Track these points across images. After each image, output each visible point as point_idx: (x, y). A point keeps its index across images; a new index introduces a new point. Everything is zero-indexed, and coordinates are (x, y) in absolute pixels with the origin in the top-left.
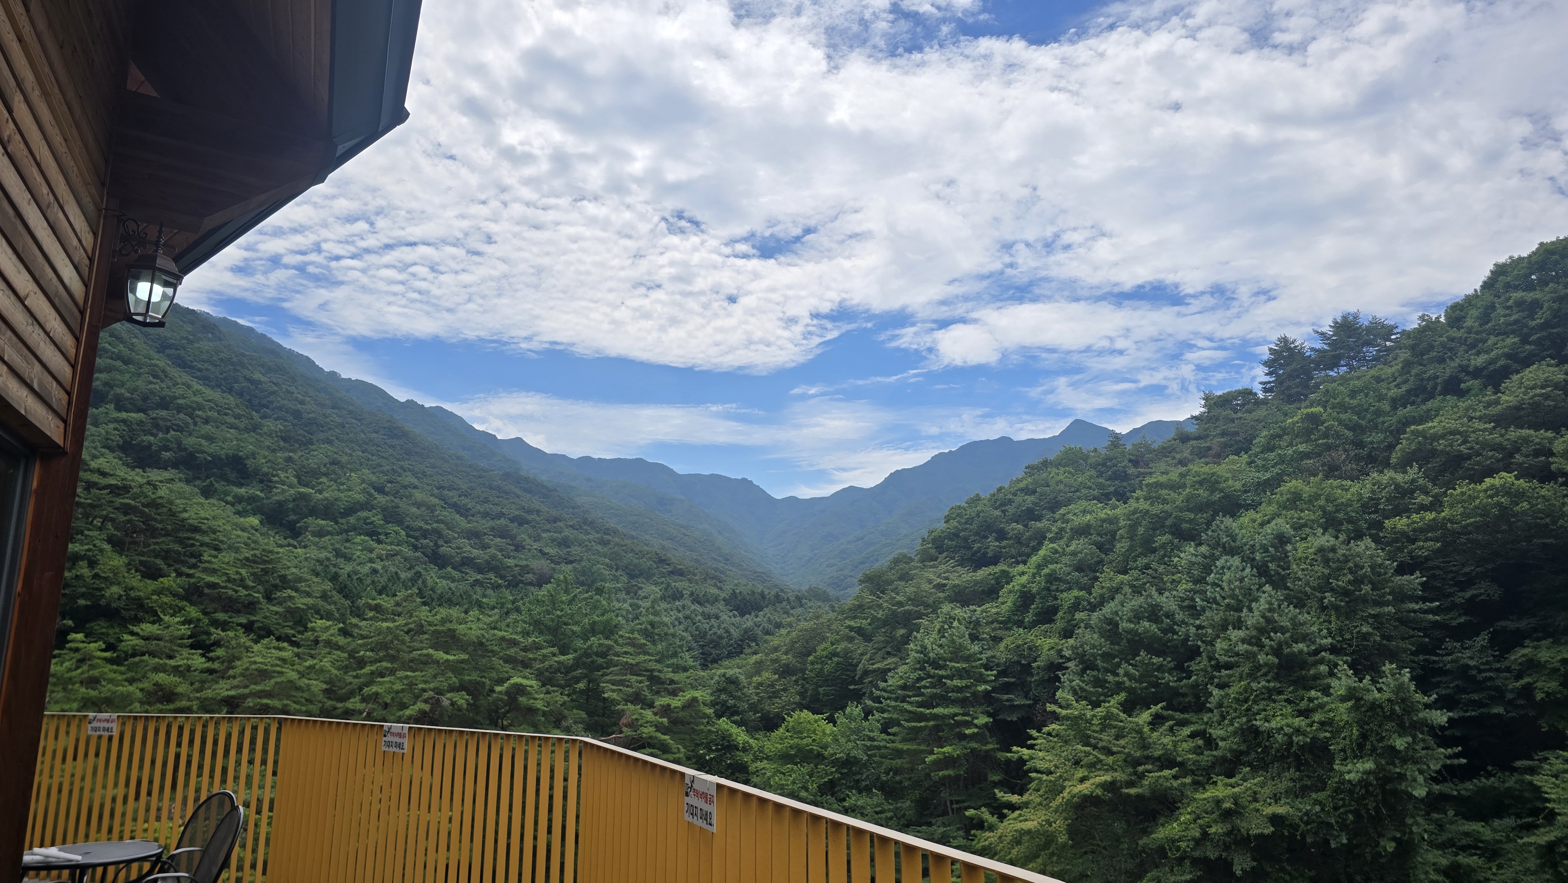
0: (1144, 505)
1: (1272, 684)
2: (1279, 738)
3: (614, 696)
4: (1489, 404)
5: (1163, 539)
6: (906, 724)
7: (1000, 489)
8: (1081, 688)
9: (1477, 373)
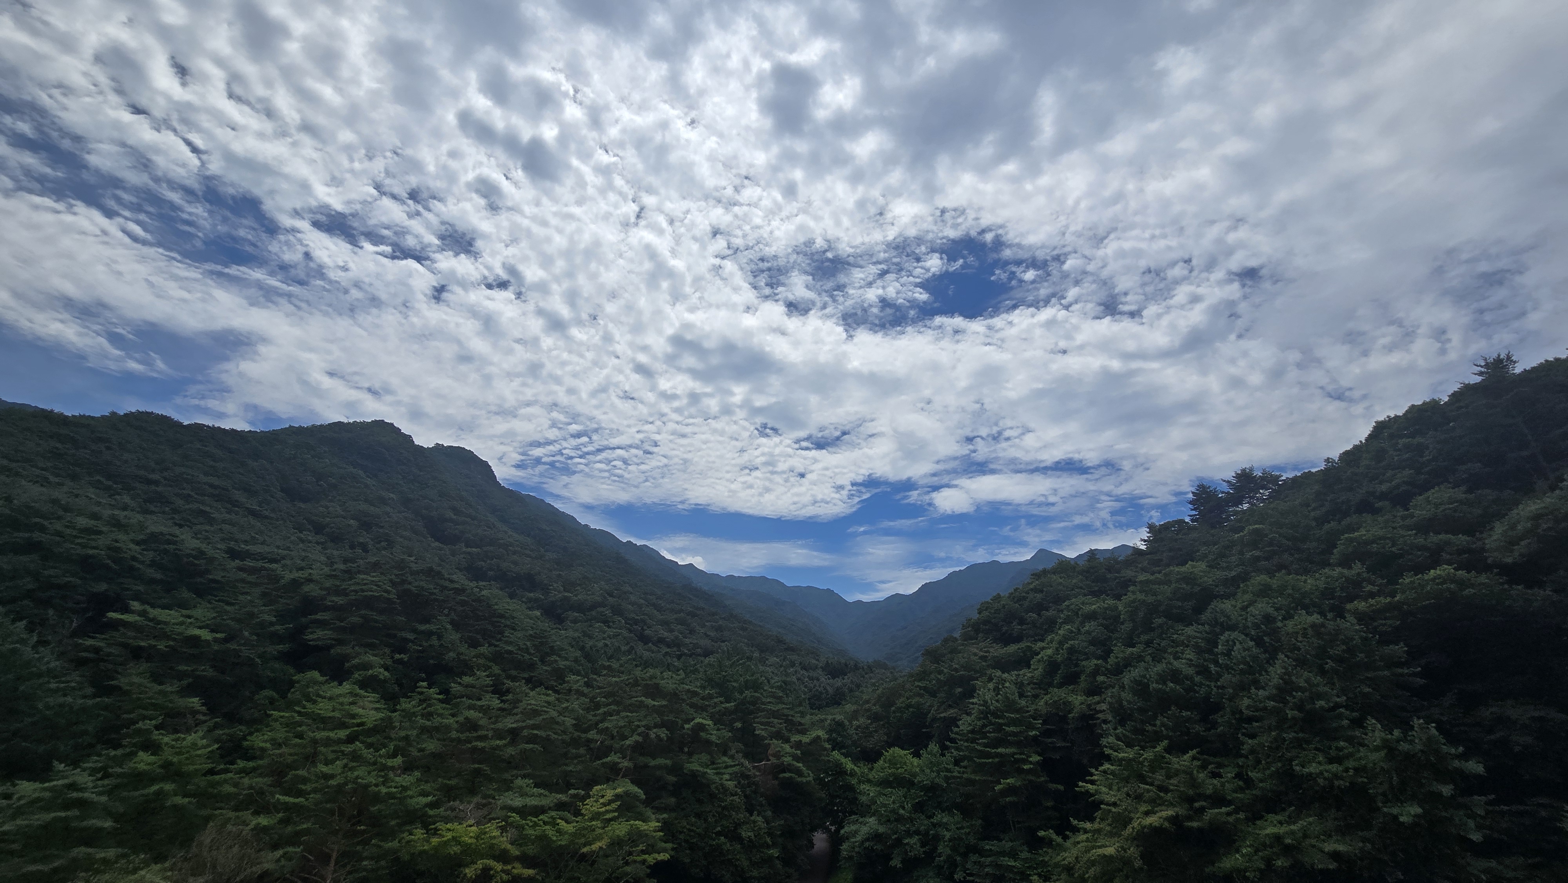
0: (1140, 596)
1: (1301, 735)
2: (1321, 781)
3: (763, 733)
4: (1403, 518)
5: (1159, 621)
6: (978, 760)
7: (1016, 590)
8: (1124, 735)
9: (1383, 496)
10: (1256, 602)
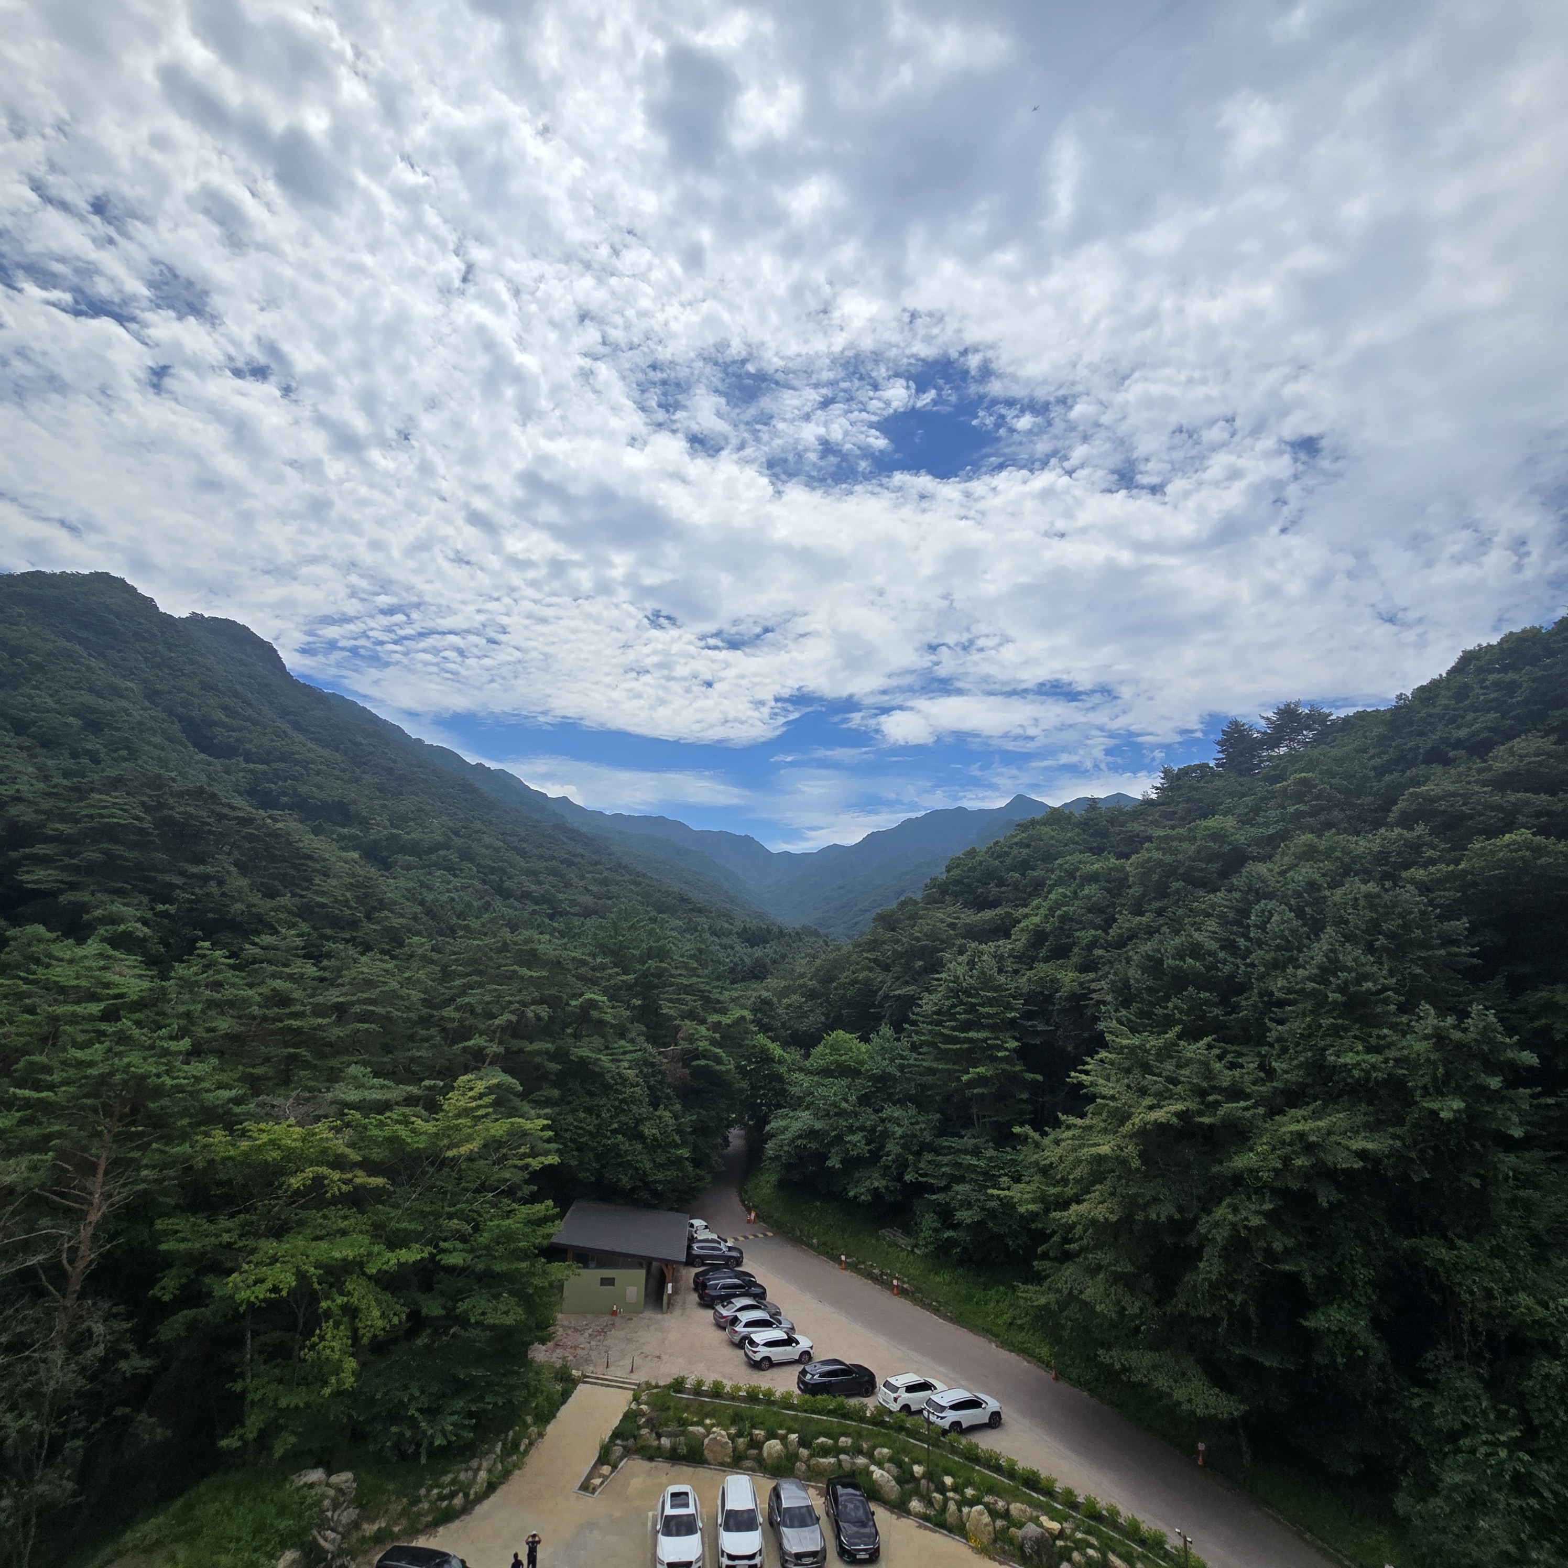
0: (1158, 855)
1: (1340, 1021)
2: (1356, 1073)
3: (672, 1012)
4: (1480, 771)
5: (1177, 885)
6: (943, 1047)
7: (996, 843)
8: (1129, 1020)
9: (1459, 743)
10: (1297, 865)
